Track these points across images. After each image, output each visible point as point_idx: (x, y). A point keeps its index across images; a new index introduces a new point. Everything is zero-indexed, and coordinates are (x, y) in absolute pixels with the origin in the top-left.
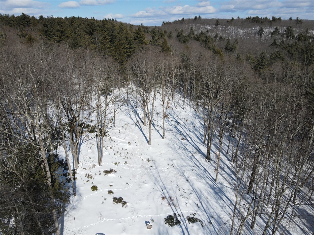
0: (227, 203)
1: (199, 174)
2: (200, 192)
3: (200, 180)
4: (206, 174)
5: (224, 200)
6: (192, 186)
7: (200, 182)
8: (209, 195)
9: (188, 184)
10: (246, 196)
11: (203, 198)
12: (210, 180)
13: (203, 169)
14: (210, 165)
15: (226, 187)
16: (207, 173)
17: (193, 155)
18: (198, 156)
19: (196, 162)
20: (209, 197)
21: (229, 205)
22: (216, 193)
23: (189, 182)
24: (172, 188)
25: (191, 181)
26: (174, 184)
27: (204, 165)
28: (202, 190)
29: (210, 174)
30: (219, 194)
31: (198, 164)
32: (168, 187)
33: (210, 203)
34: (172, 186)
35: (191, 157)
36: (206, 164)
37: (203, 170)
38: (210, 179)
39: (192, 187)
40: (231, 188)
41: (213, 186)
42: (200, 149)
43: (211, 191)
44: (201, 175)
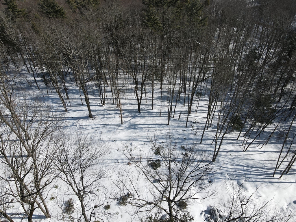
0: (146, 127)
1: (109, 131)
2: (130, 137)
3: (117, 133)
4: (111, 126)
5: (143, 127)
6: (121, 140)
7: (119, 133)
8: (135, 133)
9: (117, 142)
10: (141, 115)
11: (138, 138)
12: (119, 127)
13: (102, 126)
14: (100, 119)
15: (130, 120)
16: (109, 125)
17: (79, 125)
18: (83, 122)
19: (90, 127)
20: (137, 134)
21: (148, 127)
22: (135, 128)
23: (117, 140)
24: (118, 154)
25: (116, 139)
26: (114, 152)
27: (98, 123)
28: (129, 135)
29: (111, 124)
30: (136, 127)
31: (94, 126)
32: (116, 157)
33: (143, 136)
34: (116, 154)
35: (80, 127)
36: (97, 121)
37: (104, 126)
38: (117, 126)
39: (123, 140)
40: (132, 119)
41: (127, 127)
42: (72, 117)
43: (131, 130)
44: (110, 129)
